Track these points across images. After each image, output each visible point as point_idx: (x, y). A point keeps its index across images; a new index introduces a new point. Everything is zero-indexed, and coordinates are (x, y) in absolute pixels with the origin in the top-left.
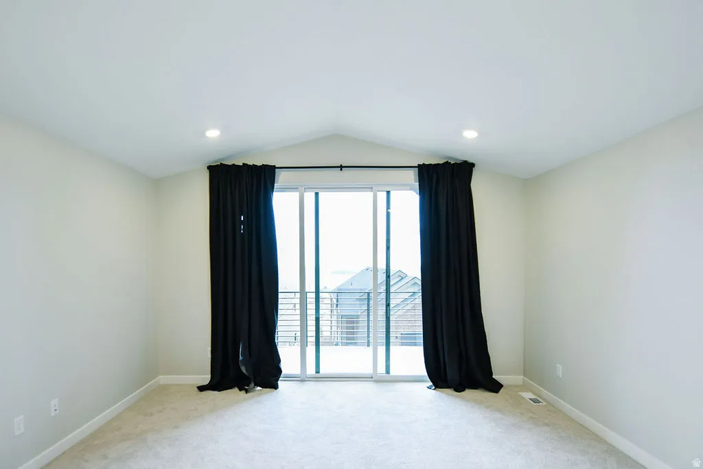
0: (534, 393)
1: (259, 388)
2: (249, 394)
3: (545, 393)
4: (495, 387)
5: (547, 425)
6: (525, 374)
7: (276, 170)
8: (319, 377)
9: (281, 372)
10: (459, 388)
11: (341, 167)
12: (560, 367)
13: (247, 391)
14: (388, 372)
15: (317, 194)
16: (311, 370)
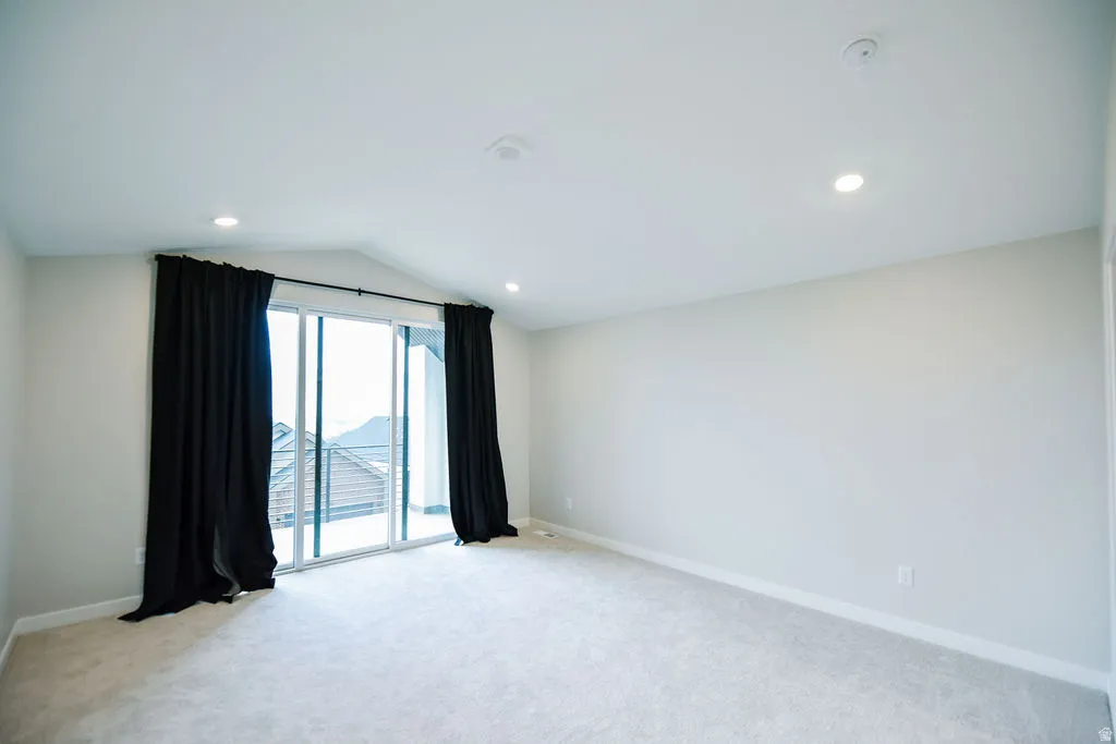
0: (544, 530)
1: (243, 593)
2: (235, 604)
3: (554, 527)
4: (513, 532)
5: (572, 550)
6: (532, 516)
7: (275, 280)
8: (320, 561)
9: (276, 562)
10: (485, 540)
11: (360, 292)
12: (569, 500)
13: (230, 600)
14: (404, 538)
15: (321, 319)
16: (308, 554)
